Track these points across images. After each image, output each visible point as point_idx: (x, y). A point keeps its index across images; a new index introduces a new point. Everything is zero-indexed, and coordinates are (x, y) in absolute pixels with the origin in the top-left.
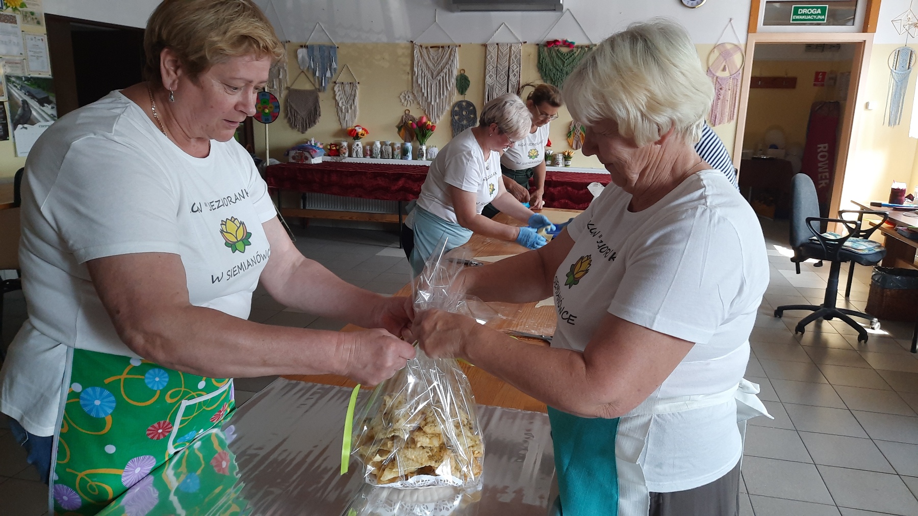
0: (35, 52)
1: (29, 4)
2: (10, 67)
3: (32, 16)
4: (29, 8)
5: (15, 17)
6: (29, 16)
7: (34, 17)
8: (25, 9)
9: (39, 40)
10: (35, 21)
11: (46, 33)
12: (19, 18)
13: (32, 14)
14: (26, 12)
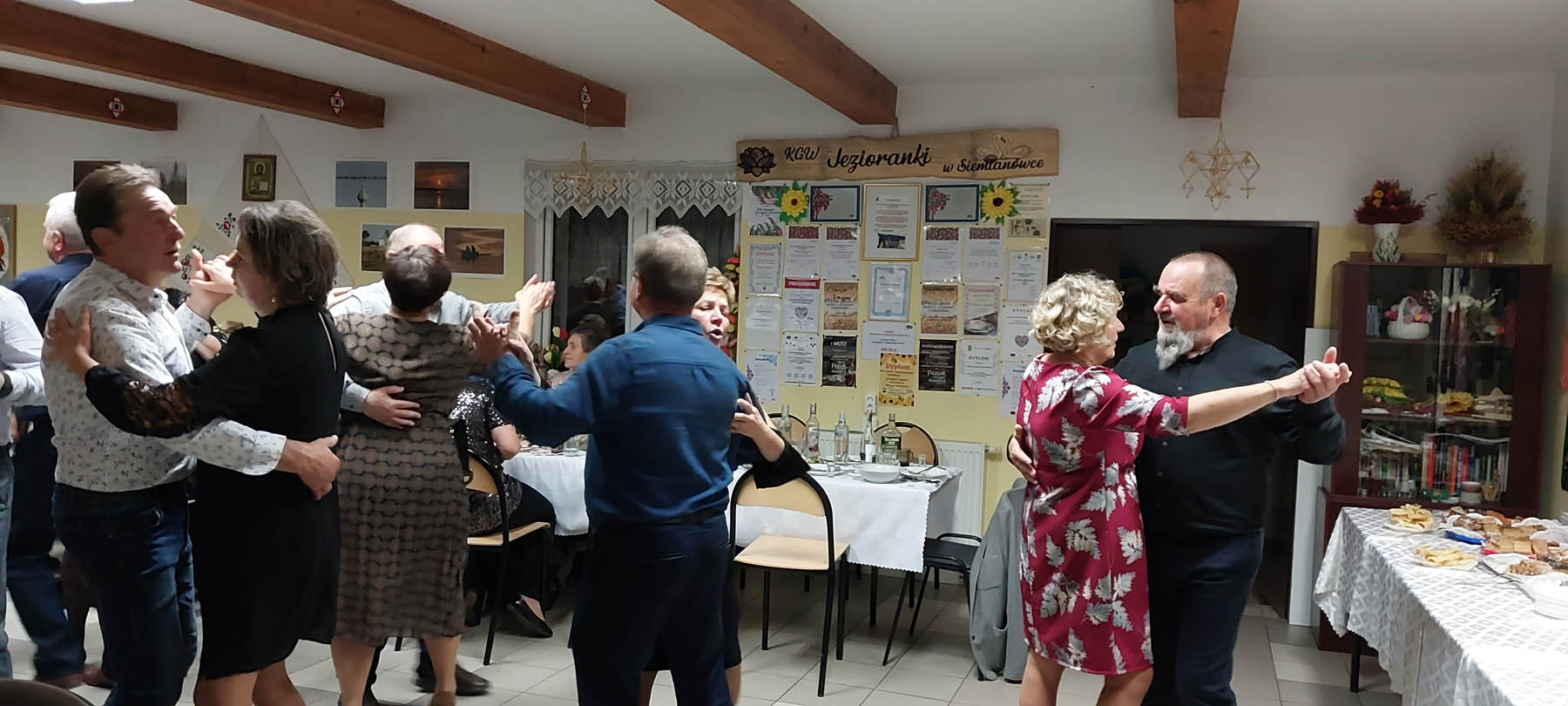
0: (1021, 275)
1: (1025, 209)
2: (975, 296)
3: (1026, 226)
4: (1023, 215)
5: (998, 230)
6: (1023, 226)
7: (1030, 226)
8: (1017, 217)
9: (1033, 257)
10: (1032, 231)
11: (1048, 247)
12: (1004, 230)
13: (1028, 222)
14: (1018, 222)
